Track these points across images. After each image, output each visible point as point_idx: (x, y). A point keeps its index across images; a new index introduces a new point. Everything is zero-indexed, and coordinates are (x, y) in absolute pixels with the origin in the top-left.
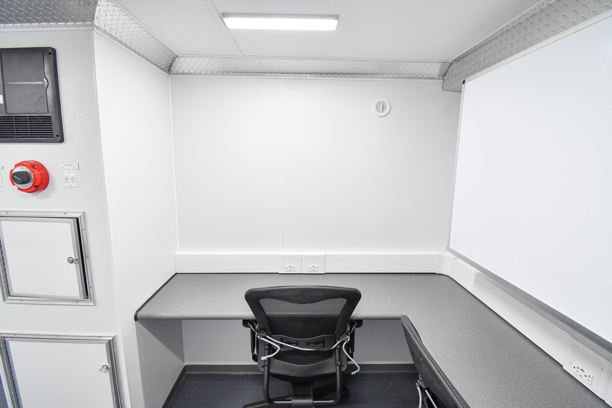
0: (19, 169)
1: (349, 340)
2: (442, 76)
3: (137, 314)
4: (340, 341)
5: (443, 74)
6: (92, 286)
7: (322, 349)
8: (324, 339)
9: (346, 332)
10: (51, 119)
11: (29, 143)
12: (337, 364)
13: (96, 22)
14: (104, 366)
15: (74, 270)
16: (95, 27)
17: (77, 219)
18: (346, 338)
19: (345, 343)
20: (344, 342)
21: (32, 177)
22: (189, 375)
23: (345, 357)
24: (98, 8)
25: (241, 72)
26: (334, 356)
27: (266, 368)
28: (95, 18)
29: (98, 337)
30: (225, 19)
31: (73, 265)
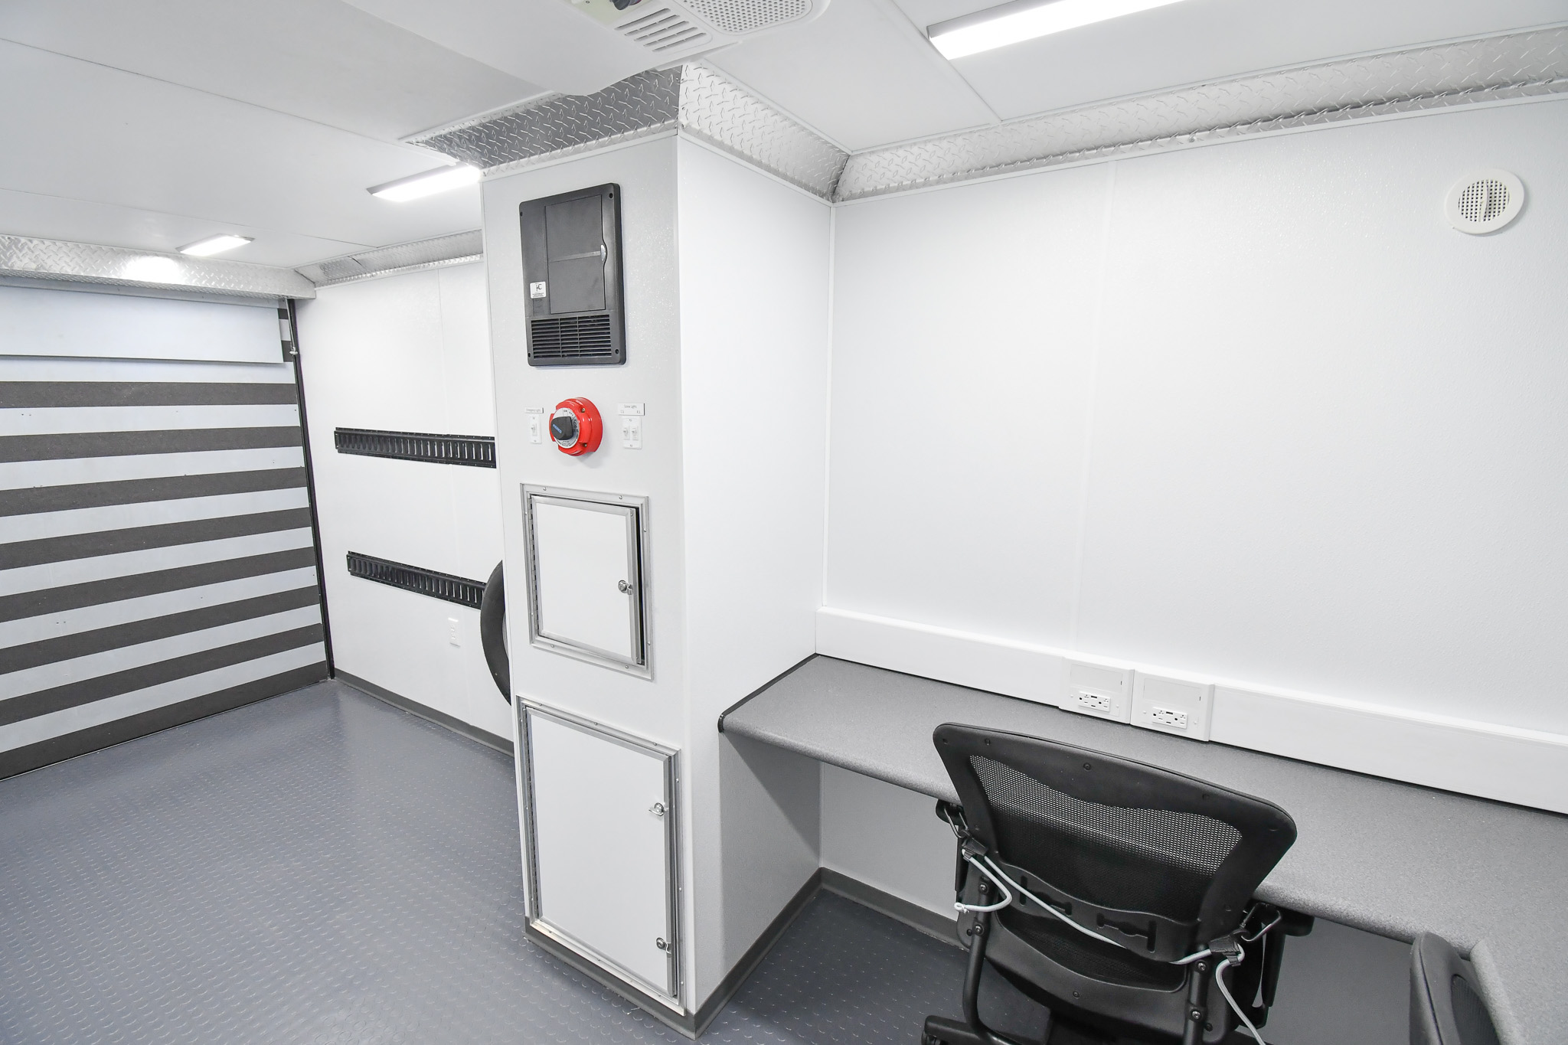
0: (562, 413)
1: (1241, 957)
3: (723, 718)
4: (1208, 951)
6: (652, 641)
7: (1143, 952)
8: (1153, 924)
9: (1237, 931)
10: (608, 320)
11: (578, 366)
12: (1189, 1016)
13: (682, 119)
14: (657, 804)
15: (625, 604)
16: (680, 127)
17: (637, 509)
18: (1230, 949)
19: (1225, 963)
20: (1222, 958)
21: (578, 428)
22: (824, 892)
23: (1224, 1004)
24: (683, 87)
25: (1013, 163)
26: (1184, 986)
27: (977, 939)
28: (680, 108)
29: (653, 743)
30: (931, 39)
31: (626, 595)
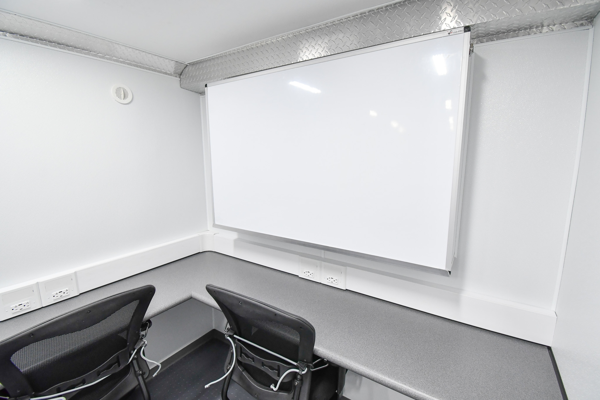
1: (146, 342)
2: (179, 74)
4: (136, 350)
5: (180, 73)
7: (117, 370)
8: (118, 357)
9: (141, 337)
18: (142, 342)
20: (141, 348)
26: (132, 368)
